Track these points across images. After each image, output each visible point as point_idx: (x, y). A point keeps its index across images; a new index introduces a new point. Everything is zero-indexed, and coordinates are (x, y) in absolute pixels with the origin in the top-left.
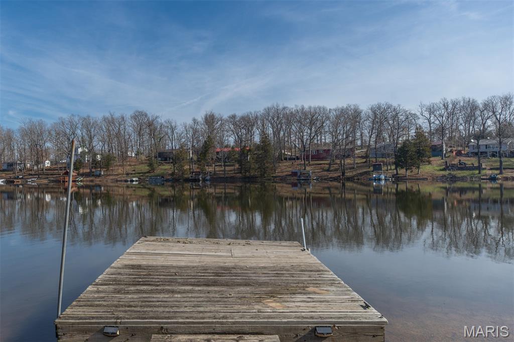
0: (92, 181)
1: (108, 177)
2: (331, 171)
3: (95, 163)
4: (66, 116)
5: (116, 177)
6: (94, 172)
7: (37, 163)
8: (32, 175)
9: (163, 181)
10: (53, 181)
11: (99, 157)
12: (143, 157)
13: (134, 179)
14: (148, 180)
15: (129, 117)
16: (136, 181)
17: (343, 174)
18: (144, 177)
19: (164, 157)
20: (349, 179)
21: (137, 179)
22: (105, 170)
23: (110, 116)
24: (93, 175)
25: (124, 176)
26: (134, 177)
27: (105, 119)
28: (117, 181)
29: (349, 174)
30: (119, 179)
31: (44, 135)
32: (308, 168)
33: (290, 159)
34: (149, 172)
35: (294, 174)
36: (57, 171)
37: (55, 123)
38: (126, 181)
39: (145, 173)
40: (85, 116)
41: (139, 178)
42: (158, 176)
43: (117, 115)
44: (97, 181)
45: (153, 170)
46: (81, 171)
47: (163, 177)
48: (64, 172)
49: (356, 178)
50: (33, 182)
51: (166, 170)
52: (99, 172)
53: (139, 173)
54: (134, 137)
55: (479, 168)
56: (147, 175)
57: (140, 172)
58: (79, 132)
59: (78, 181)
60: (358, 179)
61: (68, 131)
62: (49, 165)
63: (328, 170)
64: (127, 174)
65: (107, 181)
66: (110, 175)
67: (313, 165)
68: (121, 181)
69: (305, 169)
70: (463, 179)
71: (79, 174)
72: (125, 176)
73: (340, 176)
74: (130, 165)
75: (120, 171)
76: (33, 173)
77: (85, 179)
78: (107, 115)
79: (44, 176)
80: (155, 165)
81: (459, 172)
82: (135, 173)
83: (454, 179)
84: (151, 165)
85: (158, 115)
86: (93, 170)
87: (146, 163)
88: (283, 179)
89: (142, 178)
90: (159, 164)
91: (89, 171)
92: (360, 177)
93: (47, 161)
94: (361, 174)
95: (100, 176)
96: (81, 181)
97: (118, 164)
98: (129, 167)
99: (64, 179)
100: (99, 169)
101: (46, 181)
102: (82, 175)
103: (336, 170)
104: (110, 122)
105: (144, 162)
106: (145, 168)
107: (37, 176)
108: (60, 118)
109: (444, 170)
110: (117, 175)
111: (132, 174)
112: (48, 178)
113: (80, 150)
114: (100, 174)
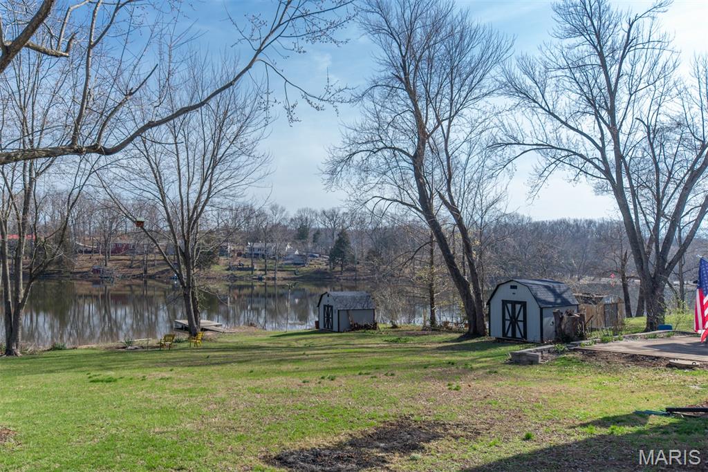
2: (133, 268)
17: (146, 271)
20: (152, 277)
29: (150, 272)
32: (109, 264)
33: (86, 252)
35: (96, 271)
49: (157, 276)
55: (252, 269)
60: (159, 277)
63: (130, 267)
67: (113, 260)
69: (106, 265)
70: (241, 278)
73: (142, 274)
81: (239, 272)
83: (234, 278)
88: (84, 276)
92: (161, 276)
94: (163, 272)
103: (139, 267)
109: (228, 270)
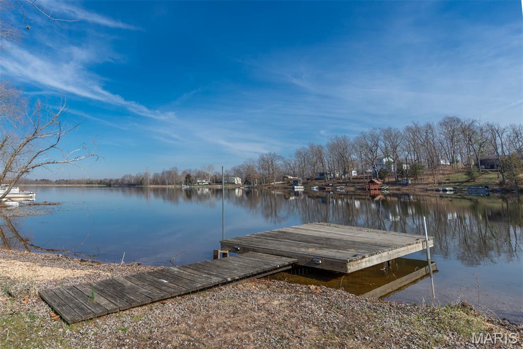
0: (398, 190)
1: (416, 186)
3: (401, 172)
4: (367, 130)
5: (426, 186)
6: (400, 181)
7: (345, 173)
8: (340, 183)
9: (488, 191)
10: (359, 189)
11: (405, 166)
12: (460, 165)
13: (447, 189)
14: (465, 189)
15: (439, 125)
16: (451, 191)
18: (461, 187)
19: (488, 164)
21: (452, 189)
22: (413, 179)
23: (413, 125)
24: (400, 184)
25: (435, 185)
26: (447, 186)
27: (408, 129)
28: (427, 190)
30: (429, 188)
31: (348, 148)
34: (468, 181)
36: (363, 180)
37: (357, 137)
38: (438, 190)
39: (462, 182)
40: (386, 128)
41: (454, 188)
42: (481, 185)
43: (422, 124)
44: (404, 190)
45: (474, 179)
46: (387, 180)
47: (487, 187)
48: (369, 180)
50: (341, 189)
51: (490, 179)
52: (406, 181)
53: (455, 183)
54: (447, 144)
56: (464, 184)
57: (456, 181)
58: (381, 144)
59: (384, 190)
61: (369, 143)
62: (356, 175)
64: (440, 183)
65: (415, 190)
66: (418, 184)
68: (432, 190)
71: (384, 183)
72: (437, 185)
74: (443, 174)
75: (430, 180)
76: (341, 181)
77: (391, 188)
78: (411, 125)
79: (351, 185)
80: (476, 174)
82: (449, 182)
84: (469, 173)
85: (475, 119)
86: (399, 179)
87: (463, 171)
89: (458, 187)
90: (482, 172)
91: (394, 180)
93: (353, 171)
95: (407, 184)
96: (387, 189)
97: (428, 173)
98: (441, 176)
99: (370, 187)
100: (406, 178)
101: (352, 189)
102: (388, 184)
104: (414, 131)
105: (460, 170)
106: (463, 177)
107: (345, 184)
108: (362, 133)
110: (427, 184)
111: (445, 183)
112: (354, 186)
113: (384, 160)
114: (407, 183)
